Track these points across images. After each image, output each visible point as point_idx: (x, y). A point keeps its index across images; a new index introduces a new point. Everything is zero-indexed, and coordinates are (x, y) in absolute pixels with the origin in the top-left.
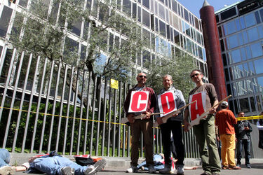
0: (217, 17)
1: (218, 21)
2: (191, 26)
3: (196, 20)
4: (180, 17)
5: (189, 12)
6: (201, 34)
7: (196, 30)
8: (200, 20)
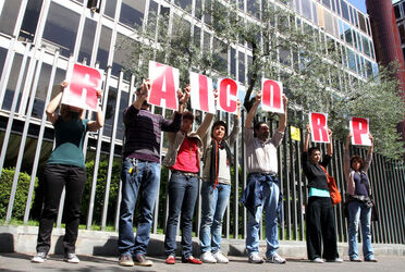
0: (396, 8)
1: (398, 15)
2: (353, 28)
3: (361, 17)
4: (335, 15)
5: (349, 4)
6: (370, 39)
7: (362, 33)
8: (366, 16)
